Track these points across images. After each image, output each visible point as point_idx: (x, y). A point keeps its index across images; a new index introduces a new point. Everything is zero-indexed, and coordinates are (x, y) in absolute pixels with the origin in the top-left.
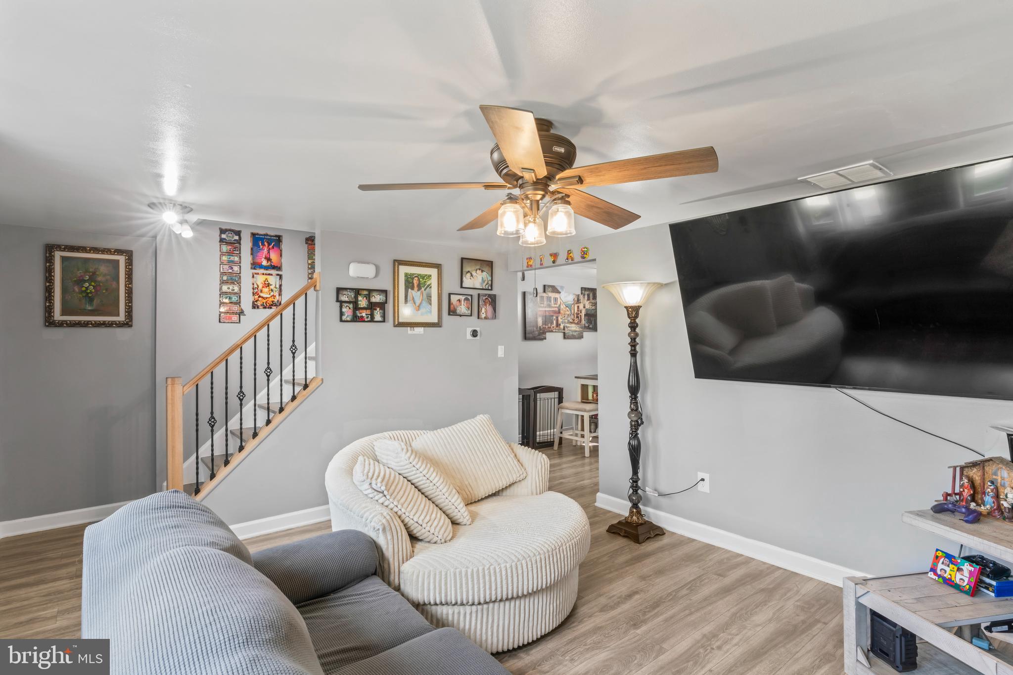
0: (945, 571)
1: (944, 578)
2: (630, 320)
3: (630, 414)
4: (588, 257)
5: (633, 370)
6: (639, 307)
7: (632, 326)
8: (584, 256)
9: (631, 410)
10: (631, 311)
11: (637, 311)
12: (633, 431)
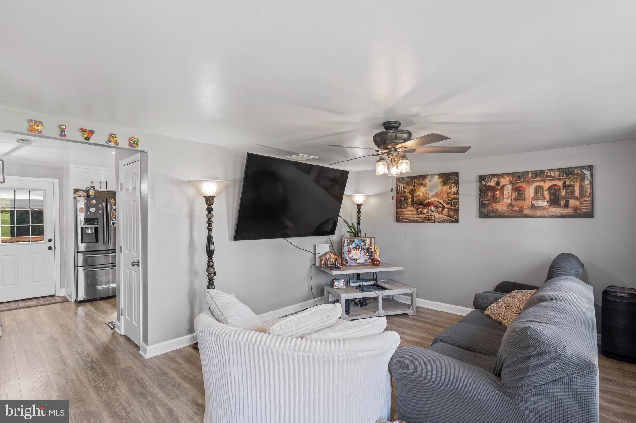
2: (207, 206)
3: (209, 270)
4: (139, 148)
5: (210, 239)
6: (214, 197)
7: (210, 210)
8: (133, 145)
9: (209, 266)
10: (209, 200)
11: (213, 200)
12: (210, 281)
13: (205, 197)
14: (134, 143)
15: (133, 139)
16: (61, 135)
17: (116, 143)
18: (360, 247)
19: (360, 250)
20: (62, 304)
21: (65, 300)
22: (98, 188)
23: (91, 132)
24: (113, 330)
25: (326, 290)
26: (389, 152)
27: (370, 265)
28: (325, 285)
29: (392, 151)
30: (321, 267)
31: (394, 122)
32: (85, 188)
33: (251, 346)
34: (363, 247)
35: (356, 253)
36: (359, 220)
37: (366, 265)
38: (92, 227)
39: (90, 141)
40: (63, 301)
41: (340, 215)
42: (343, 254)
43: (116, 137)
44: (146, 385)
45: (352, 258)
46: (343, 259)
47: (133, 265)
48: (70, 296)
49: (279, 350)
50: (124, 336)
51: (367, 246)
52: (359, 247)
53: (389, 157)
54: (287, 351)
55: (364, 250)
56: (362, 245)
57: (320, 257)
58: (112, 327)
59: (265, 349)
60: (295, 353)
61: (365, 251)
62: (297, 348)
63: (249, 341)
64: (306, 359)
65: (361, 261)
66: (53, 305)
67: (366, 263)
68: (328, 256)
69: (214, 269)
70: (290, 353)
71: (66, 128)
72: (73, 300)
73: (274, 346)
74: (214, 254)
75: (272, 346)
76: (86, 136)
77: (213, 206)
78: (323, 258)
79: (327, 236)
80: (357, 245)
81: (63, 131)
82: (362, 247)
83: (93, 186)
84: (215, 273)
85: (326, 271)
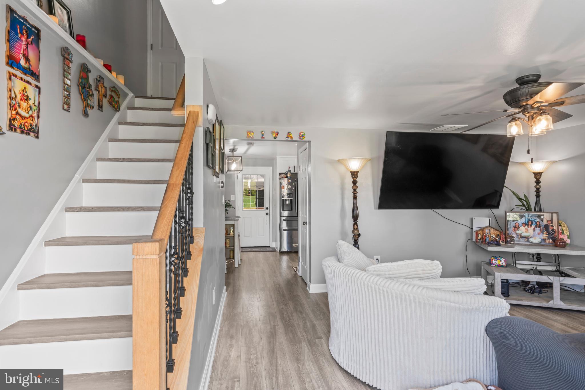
0: (496, 263)
1: (497, 265)
2: (352, 180)
3: (354, 231)
4: (305, 139)
5: (355, 207)
6: (358, 172)
7: (355, 183)
8: (301, 137)
9: (354, 229)
10: (354, 174)
11: (357, 174)
12: (355, 241)
13: (351, 172)
14: (302, 136)
15: (301, 133)
16: (262, 138)
17: (292, 138)
18: (534, 223)
19: (533, 226)
20: (272, 252)
21: (274, 250)
22: (292, 172)
23: (277, 133)
24: (296, 272)
25: (483, 267)
26: (524, 109)
27: (550, 246)
28: (482, 262)
29: (529, 108)
30: (476, 241)
31: (529, 76)
32: (285, 172)
33: (347, 276)
34: (538, 223)
35: (527, 230)
36: (538, 191)
37: (543, 245)
38: (289, 199)
39: (277, 139)
40: (272, 250)
41: (506, 184)
42: (508, 230)
43: (291, 134)
44: (304, 307)
45: (521, 236)
46: (507, 235)
47: (304, 224)
48: (277, 248)
49: (365, 282)
50: (301, 277)
51: (545, 222)
52: (532, 223)
53: (526, 116)
54: (371, 284)
55: (540, 227)
56: (536, 221)
57: (477, 232)
58: (296, 270)
59: (356, 280)
60: (377, 287)
61: (542, 228)
62: (378, 283)
63: (346, 273)
64: (386, 293)
65: (537, 239)
66: (267, 252)
67: (543, 243)
68: (487, 231)
69: (358, 231)
70: (373, 286)
71: (264, 133)
72: (278, 251)
73: (362, 279)
74: (359, 218)
75: (360, 278)
76: (275, 136)
77: (357, 179)
78: (480, 232)
79: (489, 210)
80: (529, 220)
81: (263, 135)
82: (536, 223)
83: (290, 170)
84: (359, 235)
85: (482, 246)
